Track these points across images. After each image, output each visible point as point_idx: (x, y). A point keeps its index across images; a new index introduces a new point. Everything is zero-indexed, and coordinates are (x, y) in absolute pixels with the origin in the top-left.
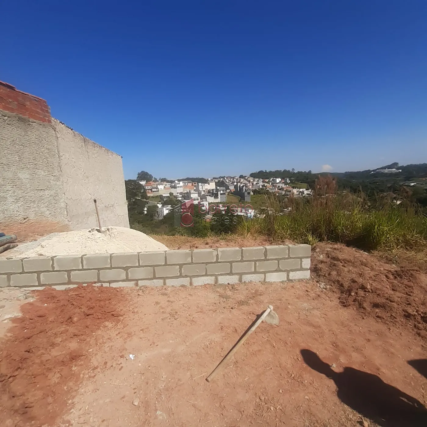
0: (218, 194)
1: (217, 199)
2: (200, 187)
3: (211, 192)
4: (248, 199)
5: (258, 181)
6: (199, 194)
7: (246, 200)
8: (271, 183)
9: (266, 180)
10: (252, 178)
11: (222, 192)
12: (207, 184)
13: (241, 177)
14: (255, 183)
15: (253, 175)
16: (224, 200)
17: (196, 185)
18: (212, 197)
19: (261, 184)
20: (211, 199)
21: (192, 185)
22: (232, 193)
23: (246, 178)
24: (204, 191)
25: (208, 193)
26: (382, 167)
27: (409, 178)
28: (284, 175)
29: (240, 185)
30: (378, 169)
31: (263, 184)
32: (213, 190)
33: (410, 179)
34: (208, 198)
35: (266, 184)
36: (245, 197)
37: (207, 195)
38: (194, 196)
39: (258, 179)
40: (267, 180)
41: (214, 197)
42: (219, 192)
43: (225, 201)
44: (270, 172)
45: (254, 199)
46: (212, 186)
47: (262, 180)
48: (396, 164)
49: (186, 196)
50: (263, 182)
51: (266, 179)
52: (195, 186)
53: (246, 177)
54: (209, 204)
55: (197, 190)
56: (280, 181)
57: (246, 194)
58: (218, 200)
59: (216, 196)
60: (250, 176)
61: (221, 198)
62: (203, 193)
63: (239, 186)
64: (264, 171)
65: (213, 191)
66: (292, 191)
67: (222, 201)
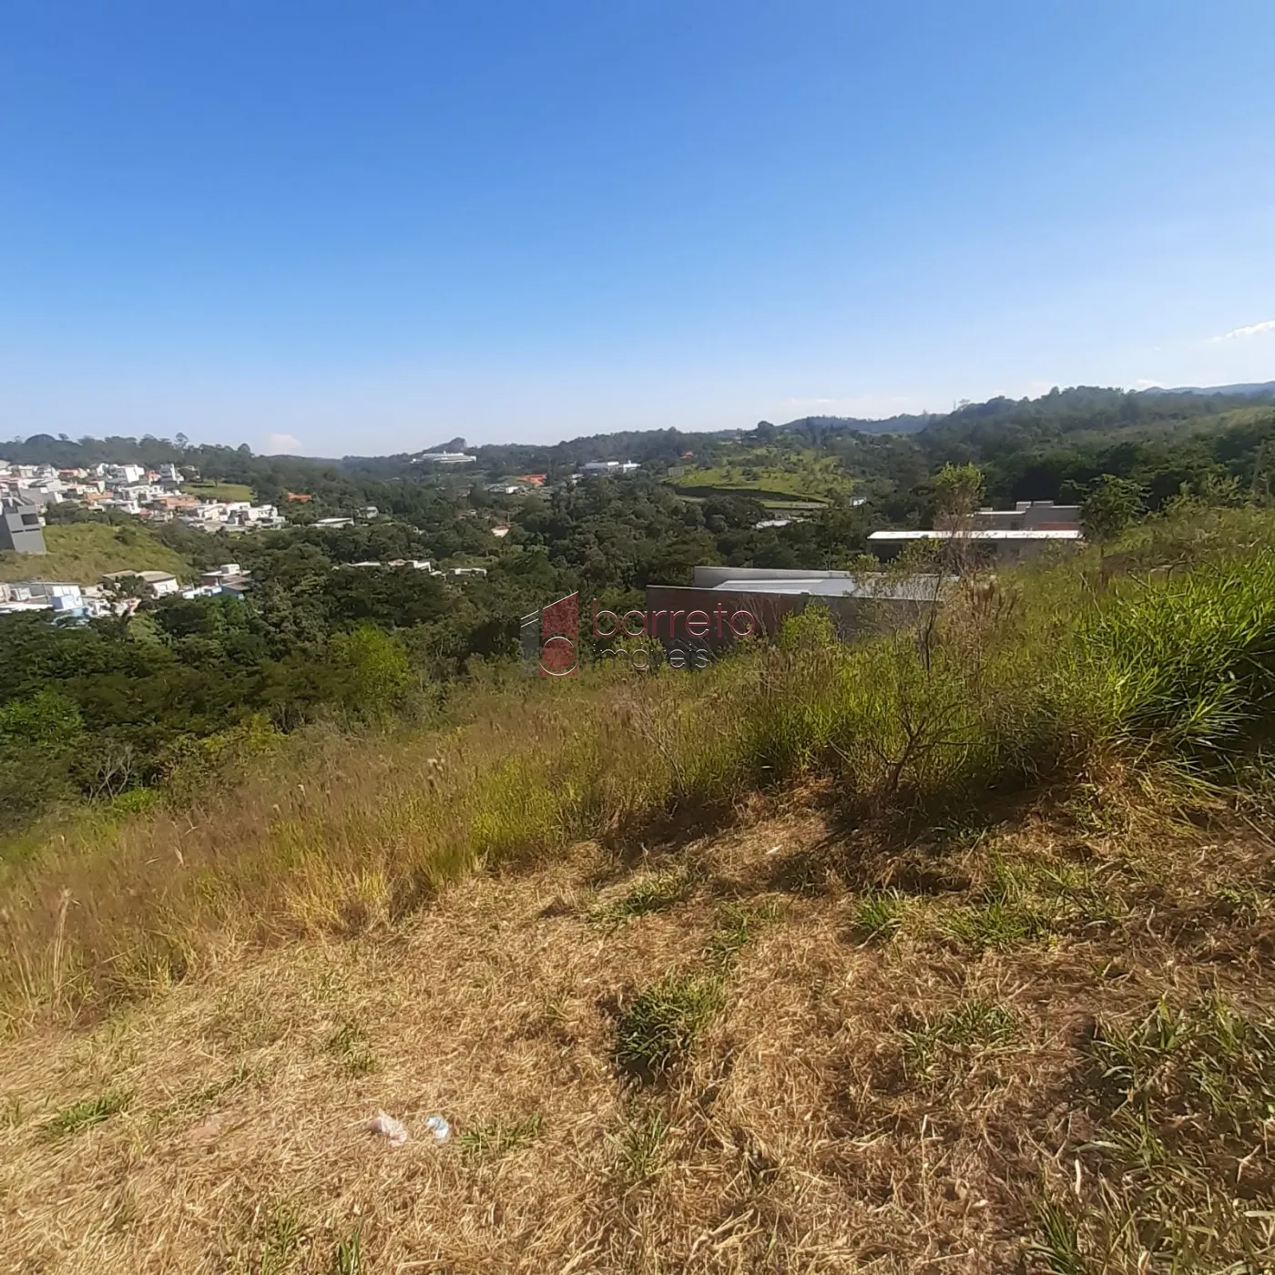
4: (28, 543)
5: (38, 475)
7: (19, 549)
8: (102, 484)
9: (75, 473)
10: (4, 463)
19: (56, 486)
26: (430, 447)
27: (494, 477)
28: (153, 454)
30: (425, 452)
31: (65, 488)
33: (500, 479)
35: (81, 489)
36: (13, 535)
39: (35, 468)
40: (83, 474)
44: (87, 442)
45: (61, 541)
47: (56, 473)
48: (459, 441)
50: (63, 478)
51: (76, 467)
56: (141, 477)
57: (15, 522)
64: (58, 438)
66: (200, 512)
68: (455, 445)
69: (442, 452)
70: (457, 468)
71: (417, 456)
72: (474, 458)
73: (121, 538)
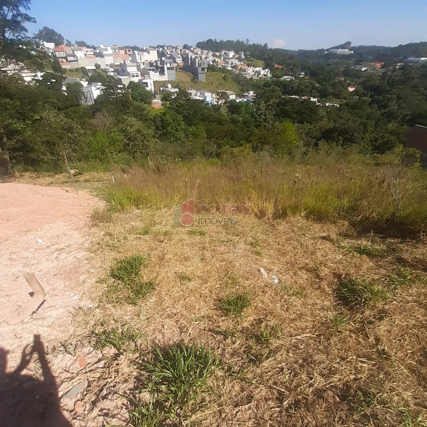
0: (163, 67)
1: (163, 76)
2: (138, 57)
3: (155, 64)
4: (202, 77)
5: (207, 54)
6: (138, 67)
7: (200, 79)
8: (222, 58)
9: (216, 53)
10: (200, 49)
11: (168, 65)
12: (147, 53)
13: (186, 47)
14: (203, 57)
15: (201, 45)
16: (173, 78)
17: (131, 53)
18: (156, 72)
19: (211, 58)
20: (155, 76)
21: (126, 53)
22: (181, 68)
23: (192, 49)
24: (144, 63)
25: (150, 66)
28: (237, 47)
29: (191, 56)
31: (213, 59)
32: (156, 61)
34: (151, 73)
35: (217, 59)
36: (199, 75)
37: (150, 70)
38: (132, 70)
39: (207, 51)
40: (218, 54)
41: (160, 73)
42: (165, 66)
43: (174, 80)
44: (222, 42)
45: (209, 78)
46: (153, 56)
47: (212, 53)
48: (349, 43)
49: (121, 70)
50: (214, 55)
51: (217, 51)
52: (130, 55)
53: (191, 47)
54: (154, 82)
55: (134, 60)
56: (233, 56)
57: (200, 70)
58: (165, 78)
59: (162, 72)
60: (197, 46)
61: (168, 74)
62: (142, 66)
64: (214, 41)
65: (157, 64)
66: (247, 70)
67: (170, 80)
68: (346, 45)
69: (339, 49)
70: (344, 57)
71: (327, 50)
72: (352, 52)
73: (224, 78)
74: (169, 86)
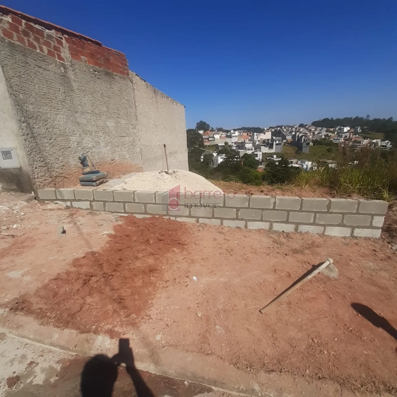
0: (273, 144)
1: (271, 150)
2: (255, 137)
3: (266, 142)
4: (306, 150)
5: (321, 130)
6: (254, 144)
7: (303, 151)
8: (336, 133)
10: (314, 127)
11: (277, 142)
12: (263, 134)
13: (301, 126)
14: (316, 133)
15: (316, 124)
16: (279, 151)
17: (251, 134)
18: (267, 147)
19: (324, 133)
20: (265, 150)
21: (248, 134)
22: (288, 143)
23: (307, 127)
24: (259, 141)
25: (263, 143)
28: (353, 123)
29: (299, 135)
31: (326, 134)
32: (268, 140)
34: (263, 148)
35: (330, 134)
36: (303, 148)
37: (262, 145)
38: (249, 145)
39: (321, 128)
40: (332, 129)
41: (269, 148)
42: (274, 143)
43: (280, 152)
44: (338, 120)
45: (313, 150)
46: (268, 136)
47: (325, 129)
49: (241, 146)
50: (327, 131)
51: (331, 128)
52: (250, 136)
53: (306, 125)
54: (263, 154)
55: (252, 140)
56: (348, 130)
57: (304, 145)
58: (273, 151)
59: (271, 147)
60: (312, 124)
61: (276, 148)
62: (257, 143)
63: (297, 135)
64: (330, 119)
65: (268, 141)
66: (362, 142)
67: (277, 152)
73: (329, 150)
74: (275, 156)
